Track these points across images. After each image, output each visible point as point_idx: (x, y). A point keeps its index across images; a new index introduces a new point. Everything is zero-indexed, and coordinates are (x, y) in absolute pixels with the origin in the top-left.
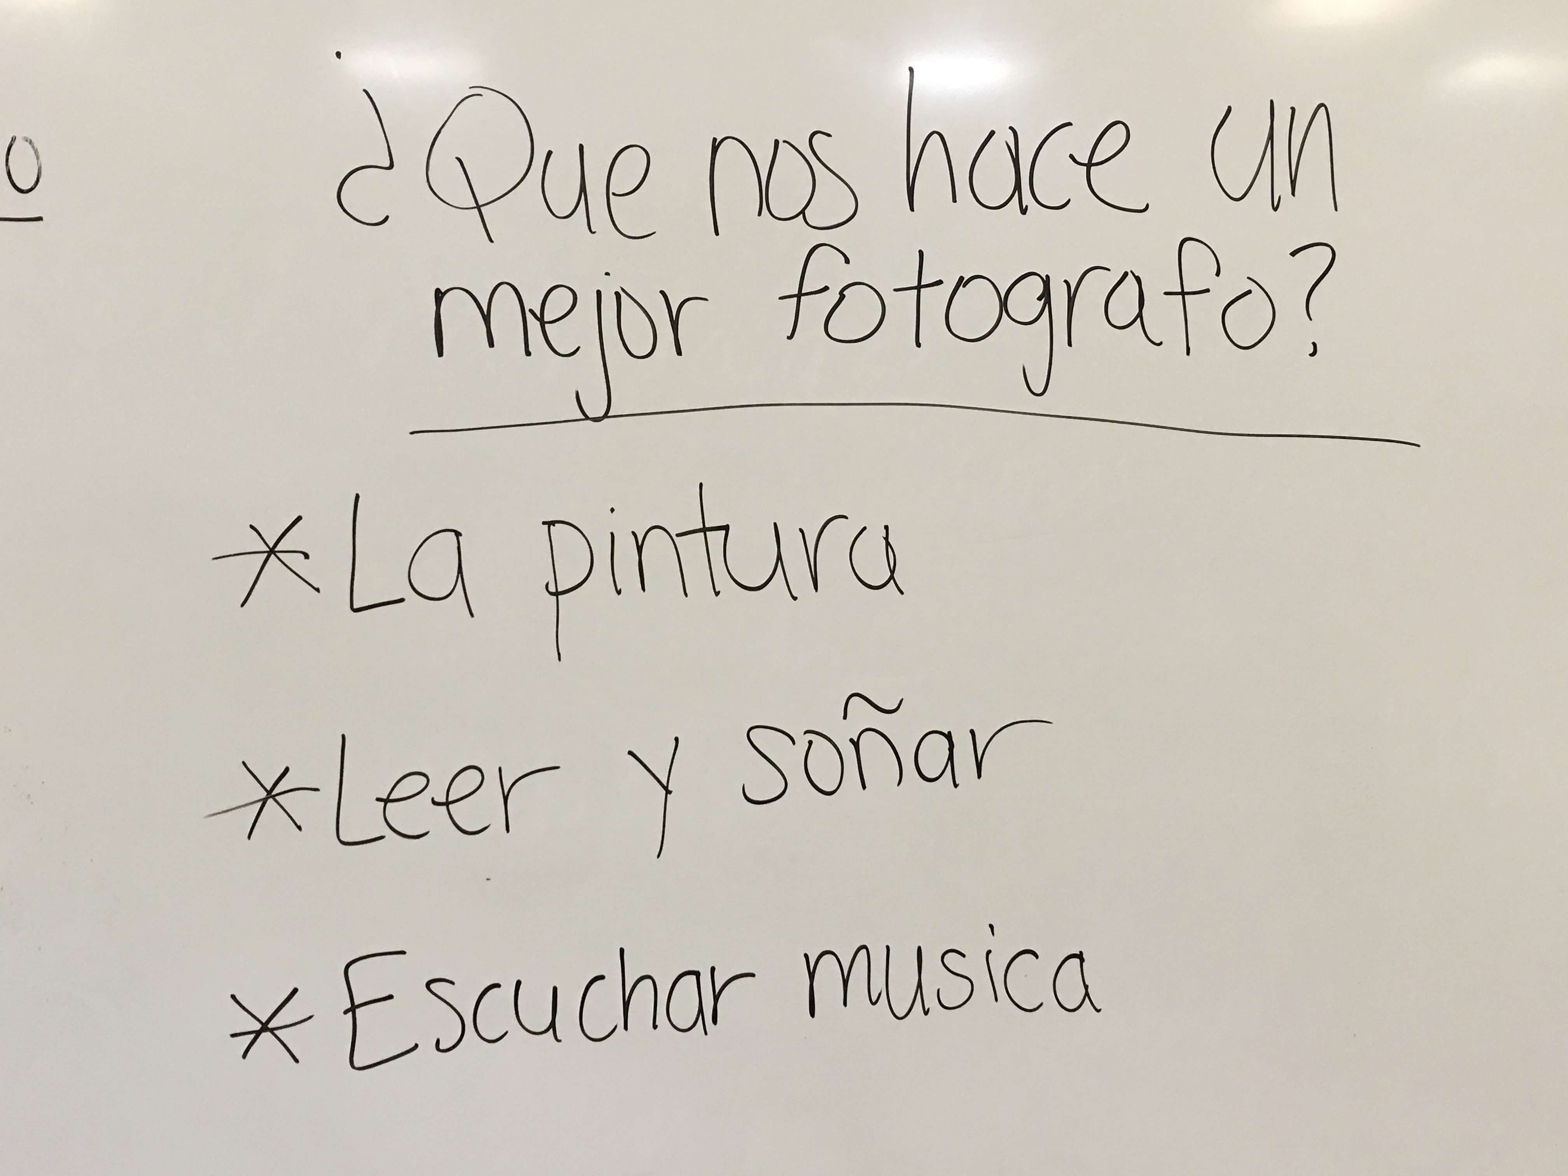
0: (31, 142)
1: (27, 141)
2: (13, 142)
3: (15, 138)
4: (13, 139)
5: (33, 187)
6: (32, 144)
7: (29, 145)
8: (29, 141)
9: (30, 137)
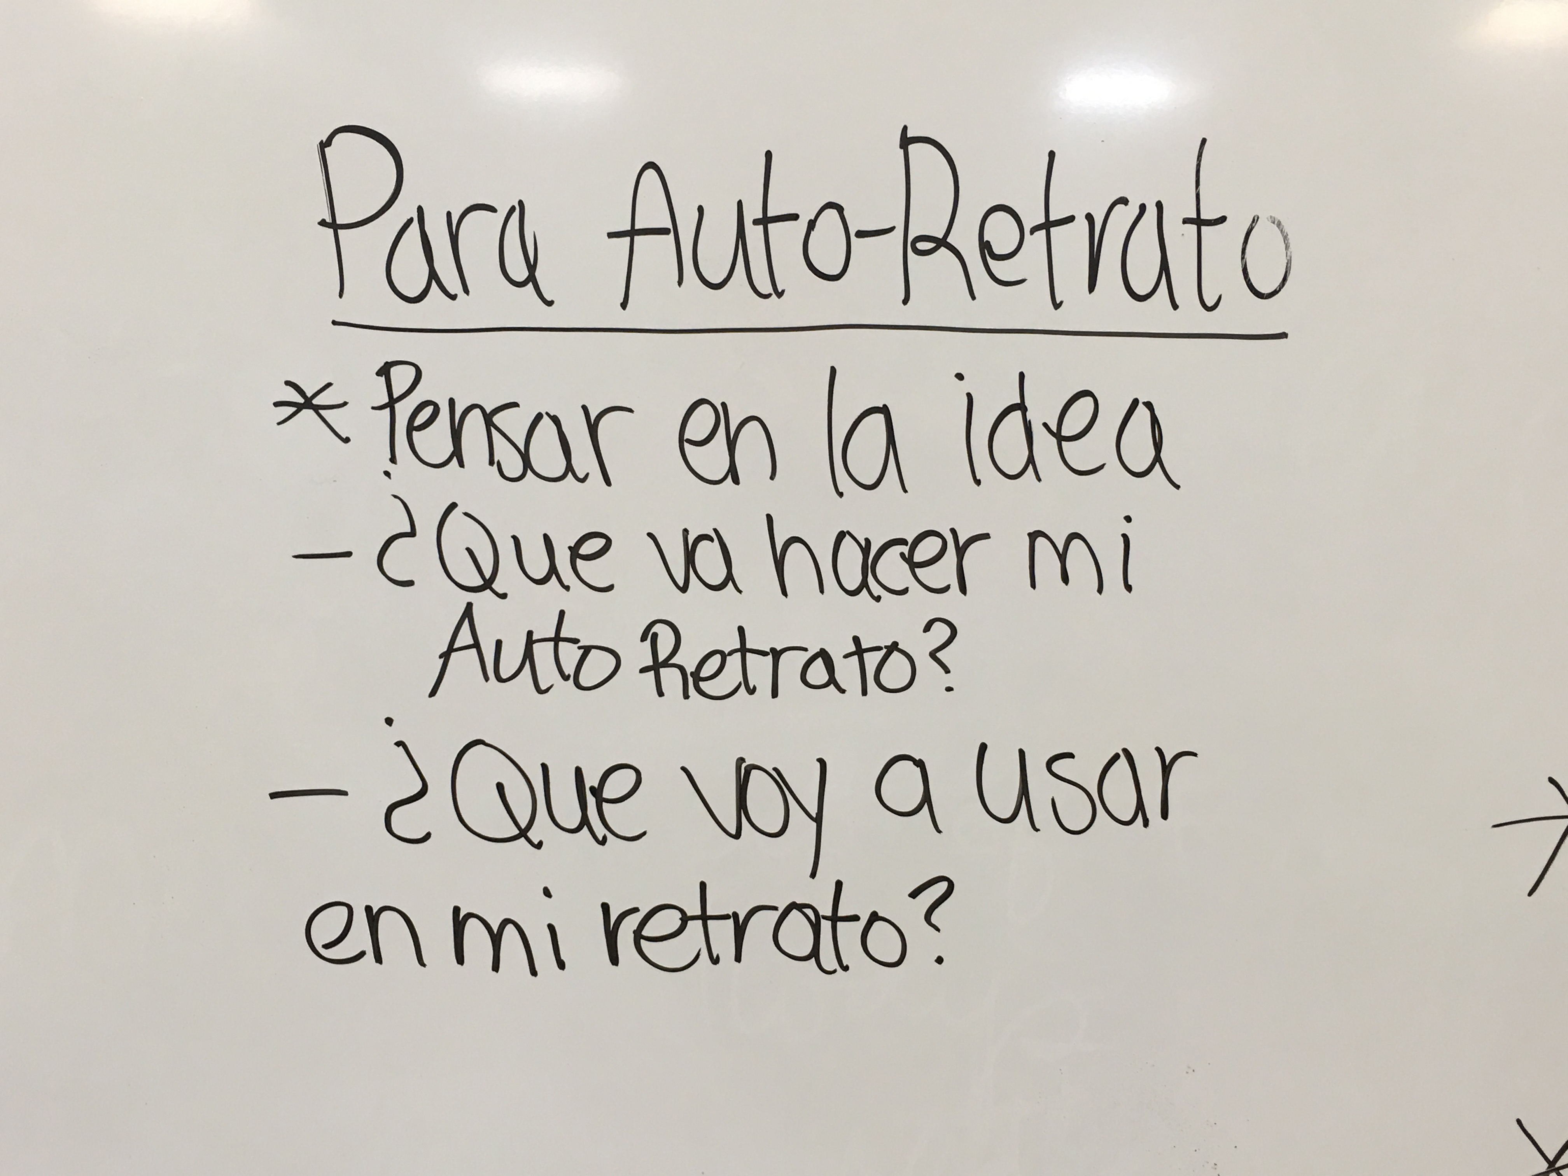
0: (1279, 224)
1: (1274, 223)
2: (1254, 224)
3: (1258, 218)
4: (1255, 220)
5: (1278, 289)
6: (1281, 227)
7: (1277, 228)
8: (1276, 222)
9: (1278, 217)
